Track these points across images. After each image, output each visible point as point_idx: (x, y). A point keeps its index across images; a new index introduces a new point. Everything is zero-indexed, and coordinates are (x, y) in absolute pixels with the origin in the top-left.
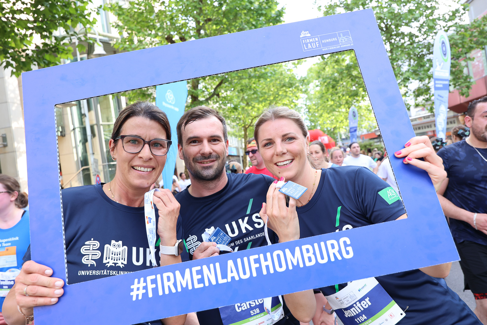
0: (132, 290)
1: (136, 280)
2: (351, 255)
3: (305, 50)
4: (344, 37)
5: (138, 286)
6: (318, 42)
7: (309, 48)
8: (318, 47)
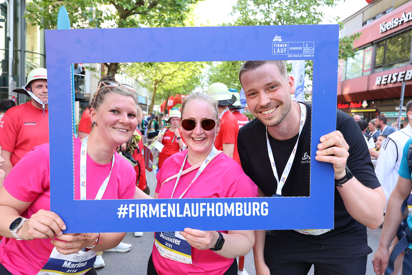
0: (119, 211)
1: (122, 205)
2: (266, 214)
3: (274, 53)
4: (308, 48)
5: (123, 209)
6: (286, 48)
7: (277, 52)
8: (285, 52)
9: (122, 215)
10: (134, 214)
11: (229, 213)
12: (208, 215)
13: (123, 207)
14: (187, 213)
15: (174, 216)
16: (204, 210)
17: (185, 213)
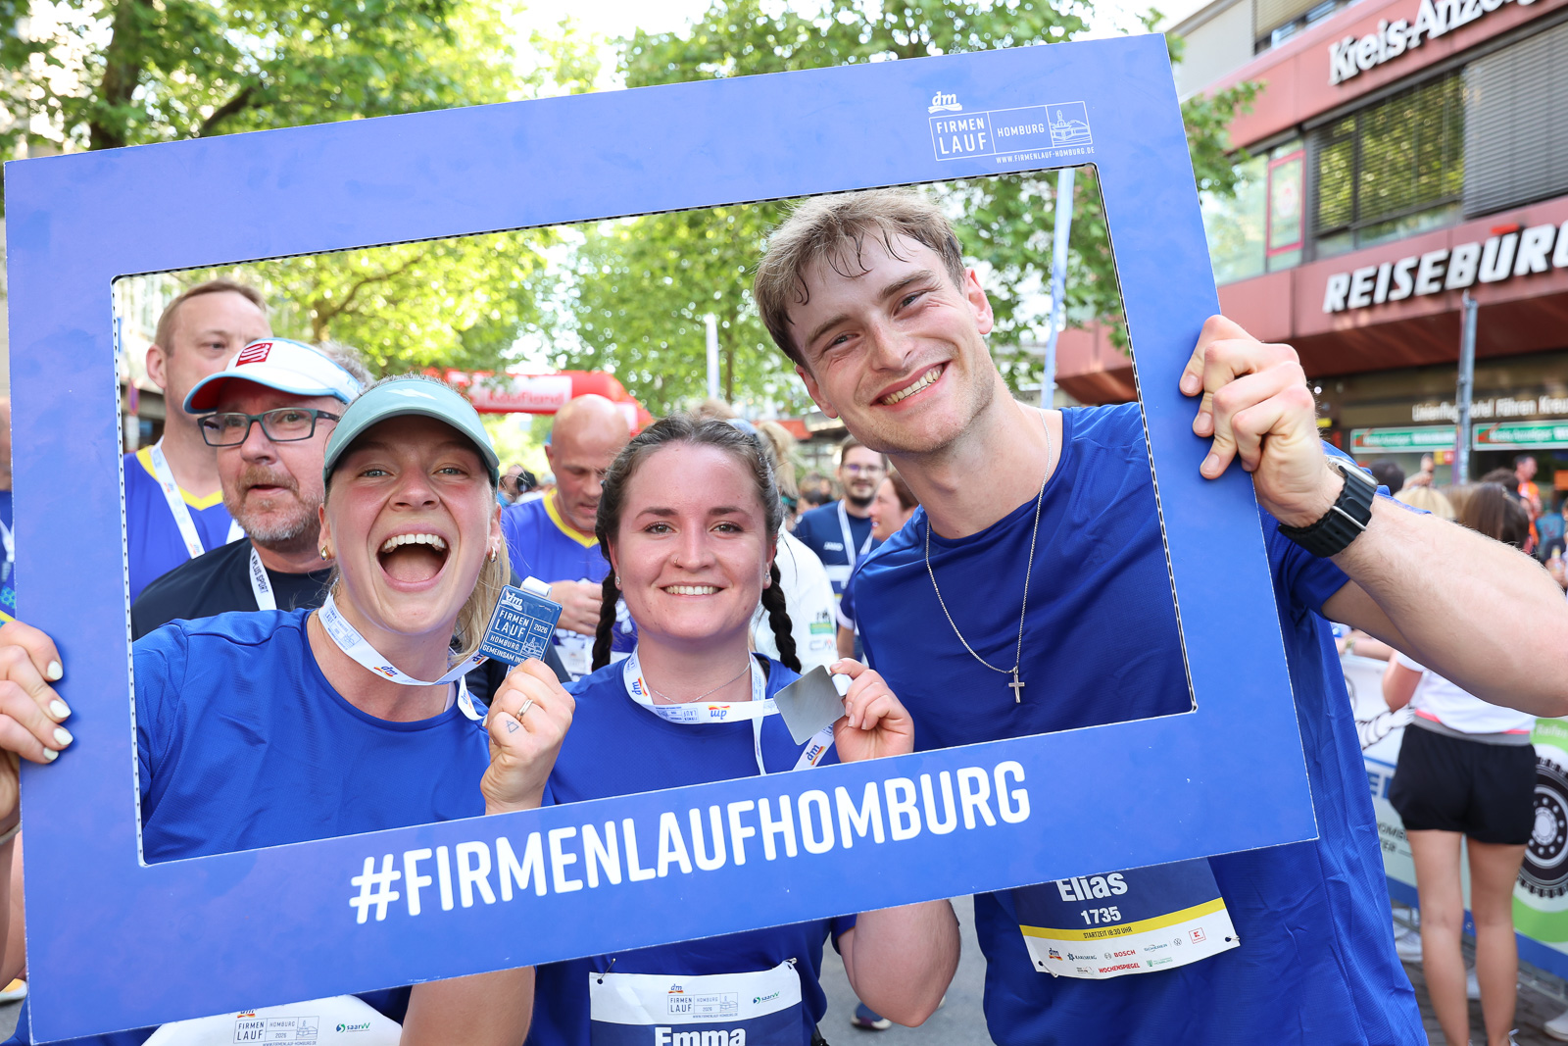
1: (369, 862)
3: (941, 156)
4: (1068, 124)
5: (376, 879)
6: (984, 134)
7: (954, 151)
8: (982, 148)
9: (373, 909)
10: (430, 895)
11: (862, 832)
12: (770, 854)
13: (378, 869)
14: (673, 857)
15: (615, 878)
16: (750, 832)
17: (664, 858)
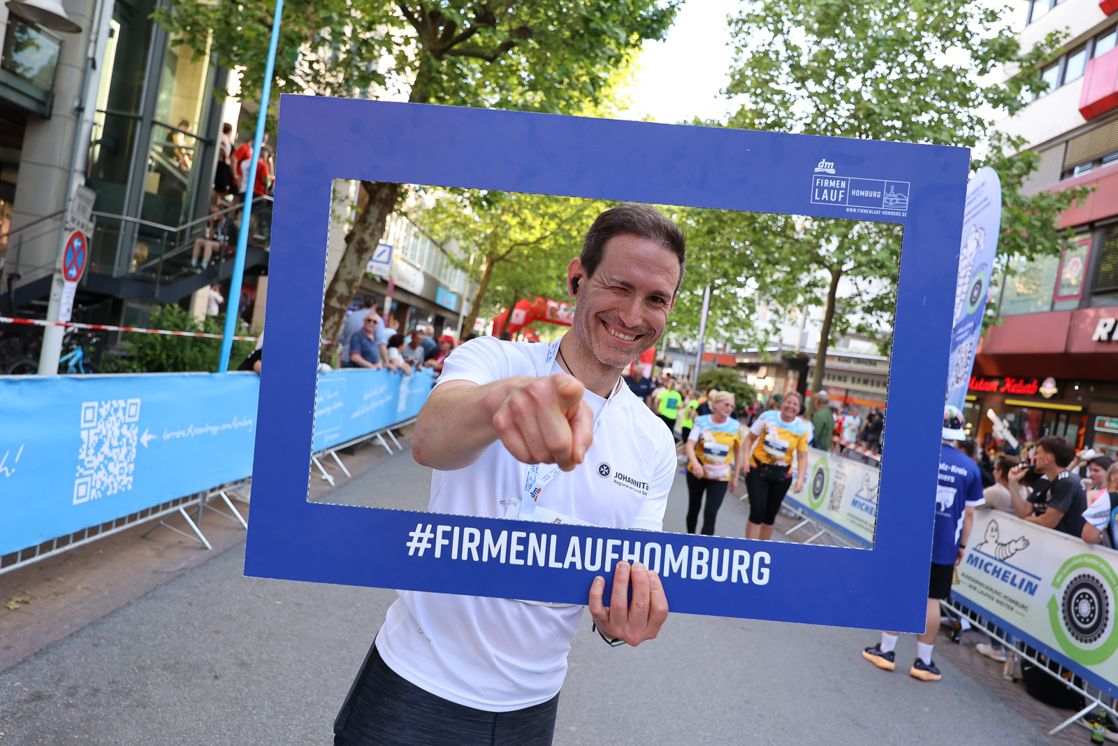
0: (411, 539)
1: (420, 526)
2: (765, 581)
3: (814, 200)
4: (896, 196)
5: (422, 535)
6: (843, 191)
7: (823, 199)
8: (840, 200)
9: (417, 549)
10: (446, 550)
11: (675, 570)
13: (423, 530)
14: (573, 559)
15: (541, 563)
16: (616, 556)
17: (569, 559)
